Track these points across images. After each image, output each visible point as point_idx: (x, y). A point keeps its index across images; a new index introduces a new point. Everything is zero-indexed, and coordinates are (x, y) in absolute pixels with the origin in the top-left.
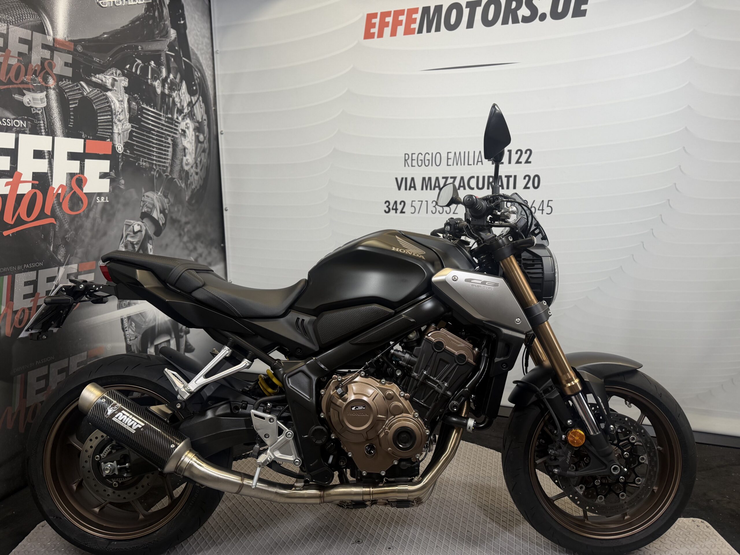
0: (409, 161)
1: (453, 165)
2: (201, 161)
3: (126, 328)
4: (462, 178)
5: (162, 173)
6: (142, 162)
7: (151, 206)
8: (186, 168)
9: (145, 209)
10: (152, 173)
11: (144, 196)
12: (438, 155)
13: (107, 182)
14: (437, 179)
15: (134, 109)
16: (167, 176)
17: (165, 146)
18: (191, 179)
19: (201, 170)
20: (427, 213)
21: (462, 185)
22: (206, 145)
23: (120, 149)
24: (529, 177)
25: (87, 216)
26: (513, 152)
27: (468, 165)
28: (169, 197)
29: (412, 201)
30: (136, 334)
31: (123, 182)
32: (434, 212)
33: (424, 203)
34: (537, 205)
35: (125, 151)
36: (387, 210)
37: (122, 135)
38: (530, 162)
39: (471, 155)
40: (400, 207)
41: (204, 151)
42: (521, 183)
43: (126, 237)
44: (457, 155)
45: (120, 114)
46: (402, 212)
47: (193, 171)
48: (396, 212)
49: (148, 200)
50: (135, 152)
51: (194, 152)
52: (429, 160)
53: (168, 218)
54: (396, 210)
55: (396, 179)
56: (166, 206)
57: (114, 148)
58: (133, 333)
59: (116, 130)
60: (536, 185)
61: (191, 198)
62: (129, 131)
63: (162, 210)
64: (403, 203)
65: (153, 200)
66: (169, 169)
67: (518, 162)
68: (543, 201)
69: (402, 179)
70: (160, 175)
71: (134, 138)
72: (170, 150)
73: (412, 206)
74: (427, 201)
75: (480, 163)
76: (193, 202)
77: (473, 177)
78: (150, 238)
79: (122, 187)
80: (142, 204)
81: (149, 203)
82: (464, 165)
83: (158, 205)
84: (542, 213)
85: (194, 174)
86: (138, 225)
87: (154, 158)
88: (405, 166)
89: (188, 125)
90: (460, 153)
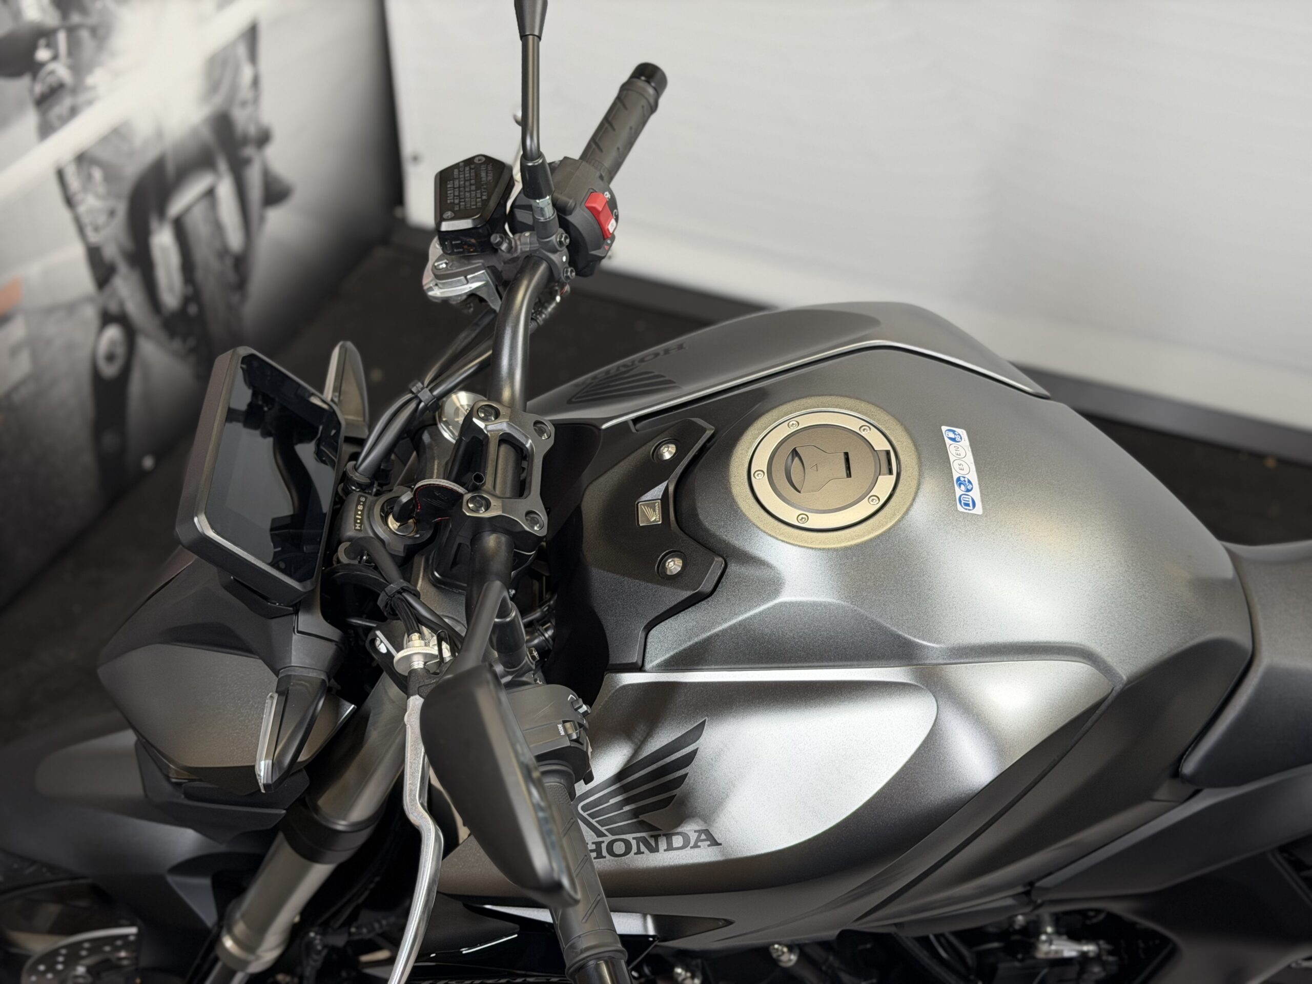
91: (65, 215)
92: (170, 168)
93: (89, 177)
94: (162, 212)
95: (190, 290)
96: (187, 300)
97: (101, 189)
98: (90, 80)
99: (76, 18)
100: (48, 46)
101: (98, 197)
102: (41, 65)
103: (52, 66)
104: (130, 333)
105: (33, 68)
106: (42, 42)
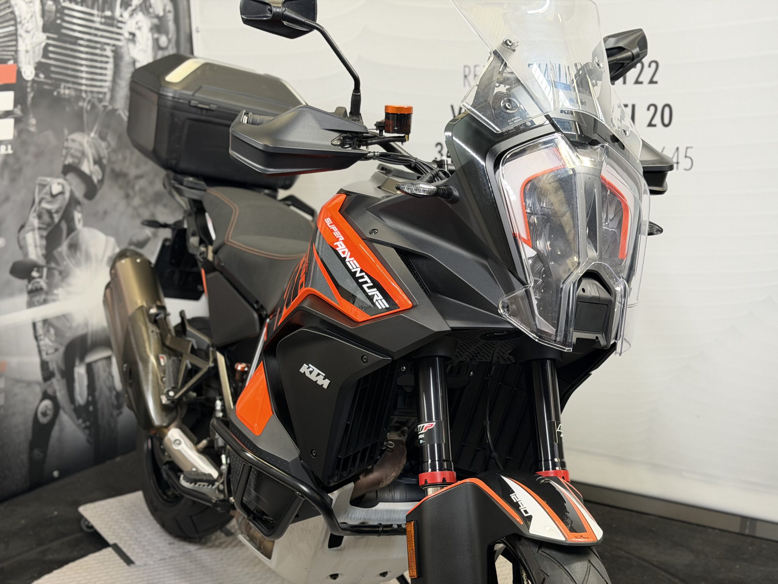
0: (470, 78)
3: (40, 336)
5: (96, 102)
6: (65, 88)
7: (79, 155)
9: (69, 160)
10: (81, 104)
11: (67, 140)
13: (10, 122)
15: (50, 12)
16: (105, 107)
24: (656, 107)
28: (109, 138)
30: (57, 345)
37: (31, 53)
38: (656, 83)
42: (643, 116)
43: (40, 202)
45: (28, 22)
49: (75, 146)
50: (53, 76)
53: (108, 170)
55: (452, 107)
56: (104, 152)
58: (50, 343)
59: (22, 46)
60: (666, 121)
62: (43, 45)
63: (97, 158)
65: (81, 145)
67: (637, 82)
68: (678, 149)
69: (460, 107)
70: (93, 106)
71: (51, 55)
78: (78, 203)
80: (64, 152)
81: (76, 150)
84: (677, 168)
86: (59, 184)
87: (84, 81)
88: (465, 85)
89: (140, 24)
91: (34, 343)
92: (89, 341)
93: (48, 331)
94: (82, 359)
95: (90, 398)
96: (88, 403)
97: (53, 338)
98: (56, 291)
99: (53, 265)
100: (38, 271)
101: (51, 341)
102: (34, 278)
103: (38, 280)
104: (57, 407)
105: (30, 279)
106: (36, 269)
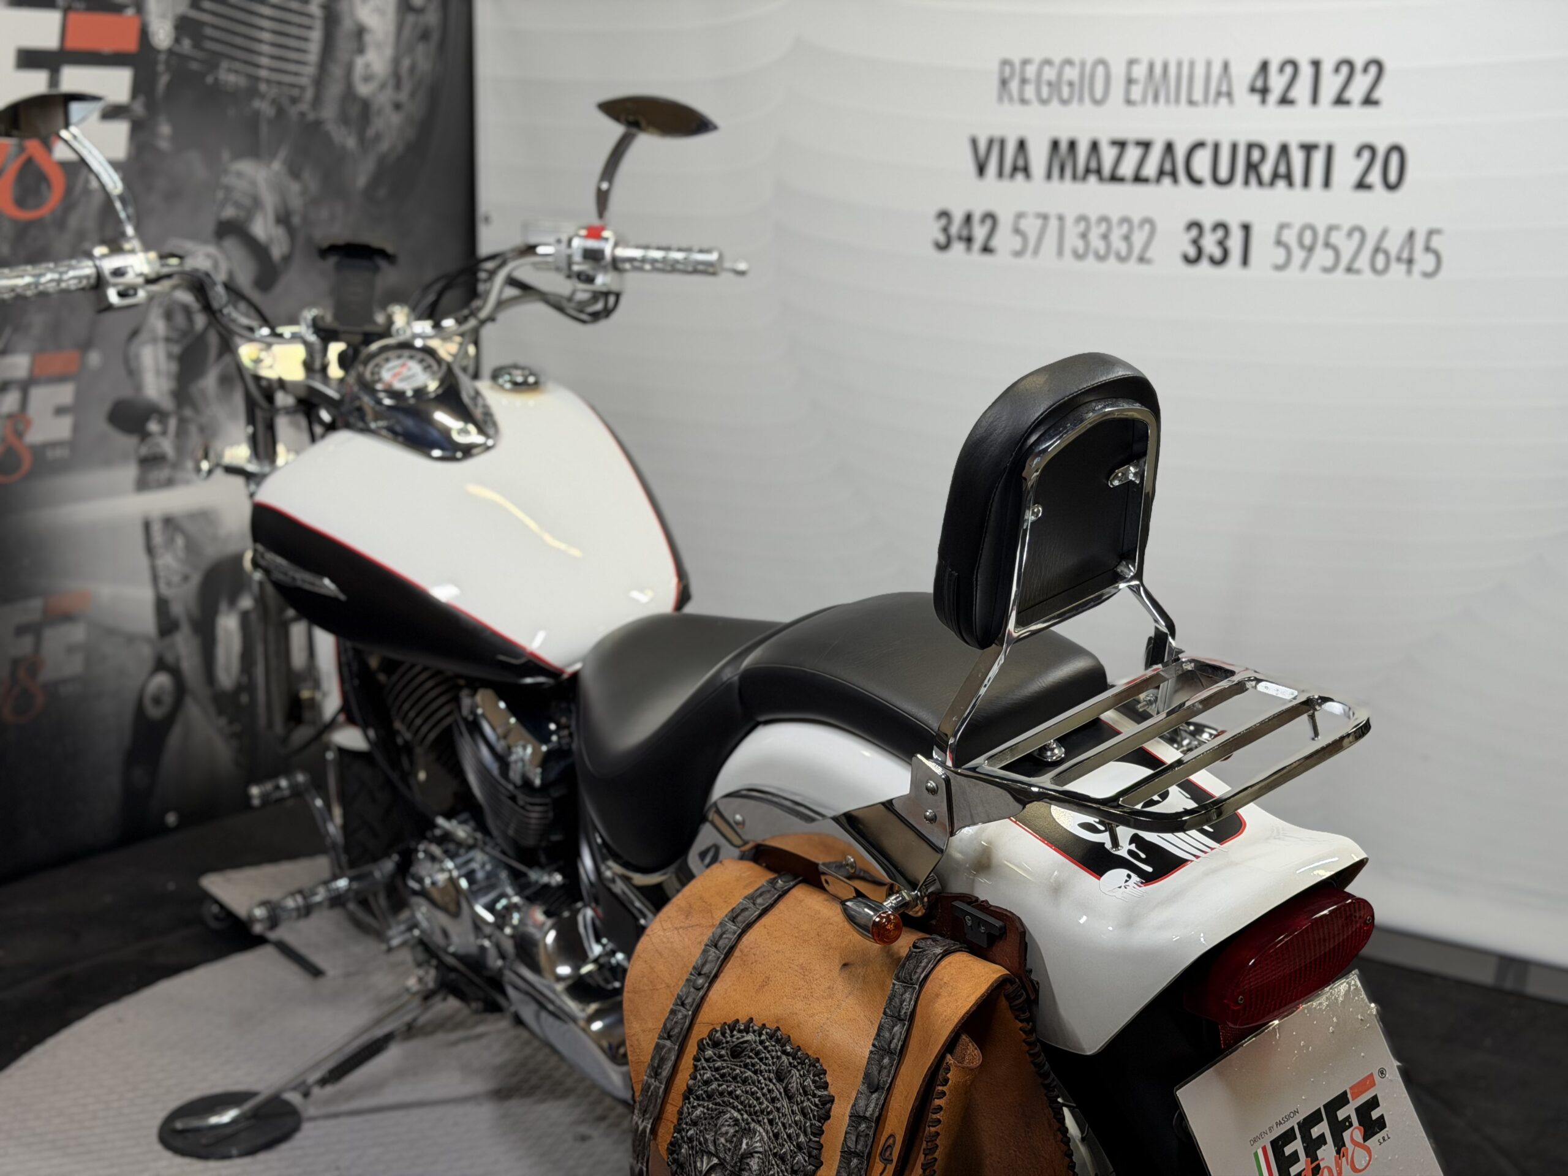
0: (1014, 86)
1: (1144, 100)
2: (412, 69)
3: (157, 547)
4: (1169, 148)
5: (285, 102)
6: (227, 70)
7: (247, 202)
8: (364, 90)
9: (229, 212)
10: (257, 104)
11: (226, 172)
12: (1100, 70)
13: (120, 130)
14: (1095, 146)
16: (302, 115)
17: (300, 26)
18: (378, 124)
19: (412, 95)
20: (1060, 252)
21: (1168, 167)
22: (432, 18)
23: (162, 34)
24: (1372, 149)
25: (61, 223)
26: (1327, 68)
27: (1191, 102)
28: (307, 174)
29: (1020, 216)
30: (187, 569)
31: (165, 129)
32: (1081, 251)
33: (1054, 224)
34: (1393, 244)
35: (177, 40)
36: (942, 239)
38: (1376, 103)
39: (1200, 71)
40: (980, 233)
41: (425, 36)
42: (1347, 169)
44: (1158, 70)
46: (986, 249)
47: (384, 99)
48: (969, 249)
49: (241, 185)
50: (209, 45)
51: (391, 39)
52: (1071, 84)
54: (969, 240)
55: (974, 142)
56: (296, 203)
57: (144, 34)
58: (175, 564)
60: (1393, 177)
61: (375, 181)
63: (281, 213)
64: (989, 223)
65: (253, 183)
66: (309, 94)
67: (1340, 101)
68: (1411, 235)
69: (991, 142)
70: (281, 112)
72: (316, 35)
73: (1017, 231)
74: (1061, 218)
75: (1223, 101)
76: (382, 192)
77: (1200, 145)
79: (164, 145)
80: (220, 195)
81: (244, 193)
82: (1177, 100)
83: (270, 200)
84: (1409, 271)
85: (388, 109)
86: (208, 256)
87: (264, 61)
88: (1000, 99)
90: (1165, 67)
91: (143, 560)
93: (172, 540)
100: (159, 422)
101: (176, 559)
102: (151, 434)
103: (159, 439)
104: (180, 688)
105: (145, 435)
106: (155, 417)
